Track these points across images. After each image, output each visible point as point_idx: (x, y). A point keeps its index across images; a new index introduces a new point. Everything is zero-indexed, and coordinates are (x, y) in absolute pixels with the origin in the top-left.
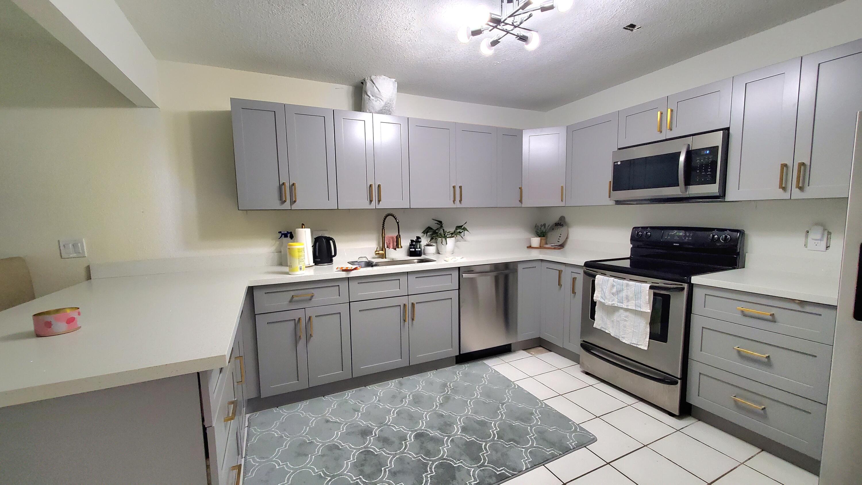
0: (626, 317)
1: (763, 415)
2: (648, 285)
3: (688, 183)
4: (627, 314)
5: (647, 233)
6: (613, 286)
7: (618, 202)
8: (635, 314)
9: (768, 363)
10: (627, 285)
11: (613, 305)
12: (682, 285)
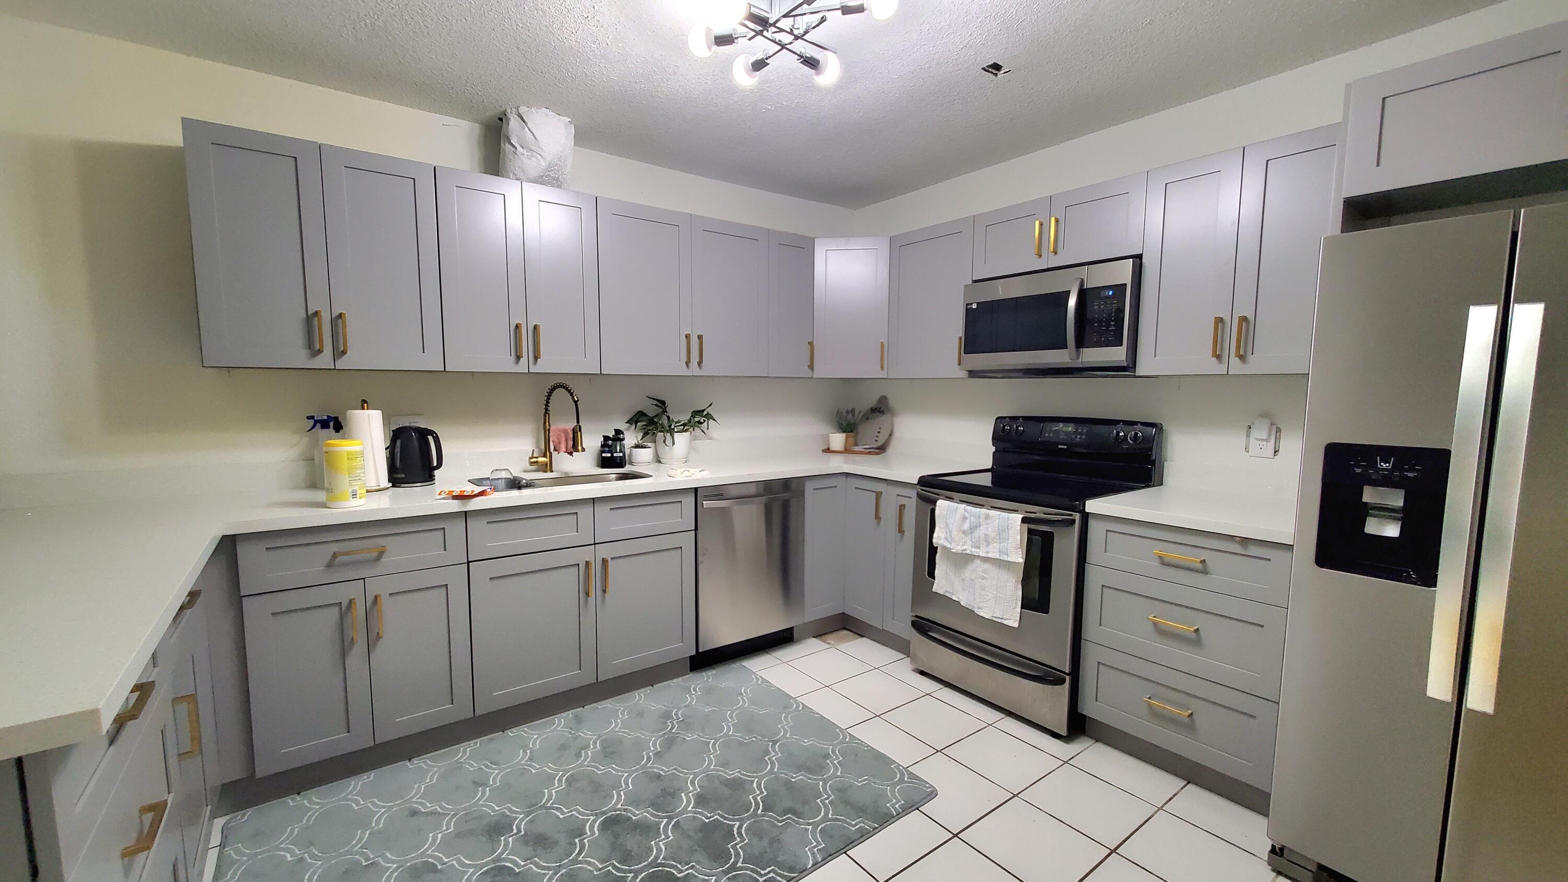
0: (985, 571)
1: (1189, 725)
2: (1019, 517)
3: (1080, 343)
4: (987, 566)
5: (1017, 427)
6: (965, 518)
7: (973, 374)
8: (1000, 568)
9: (1195, 640)
10: (987, 517)
11: (965, 552)
12: (1071, 515)
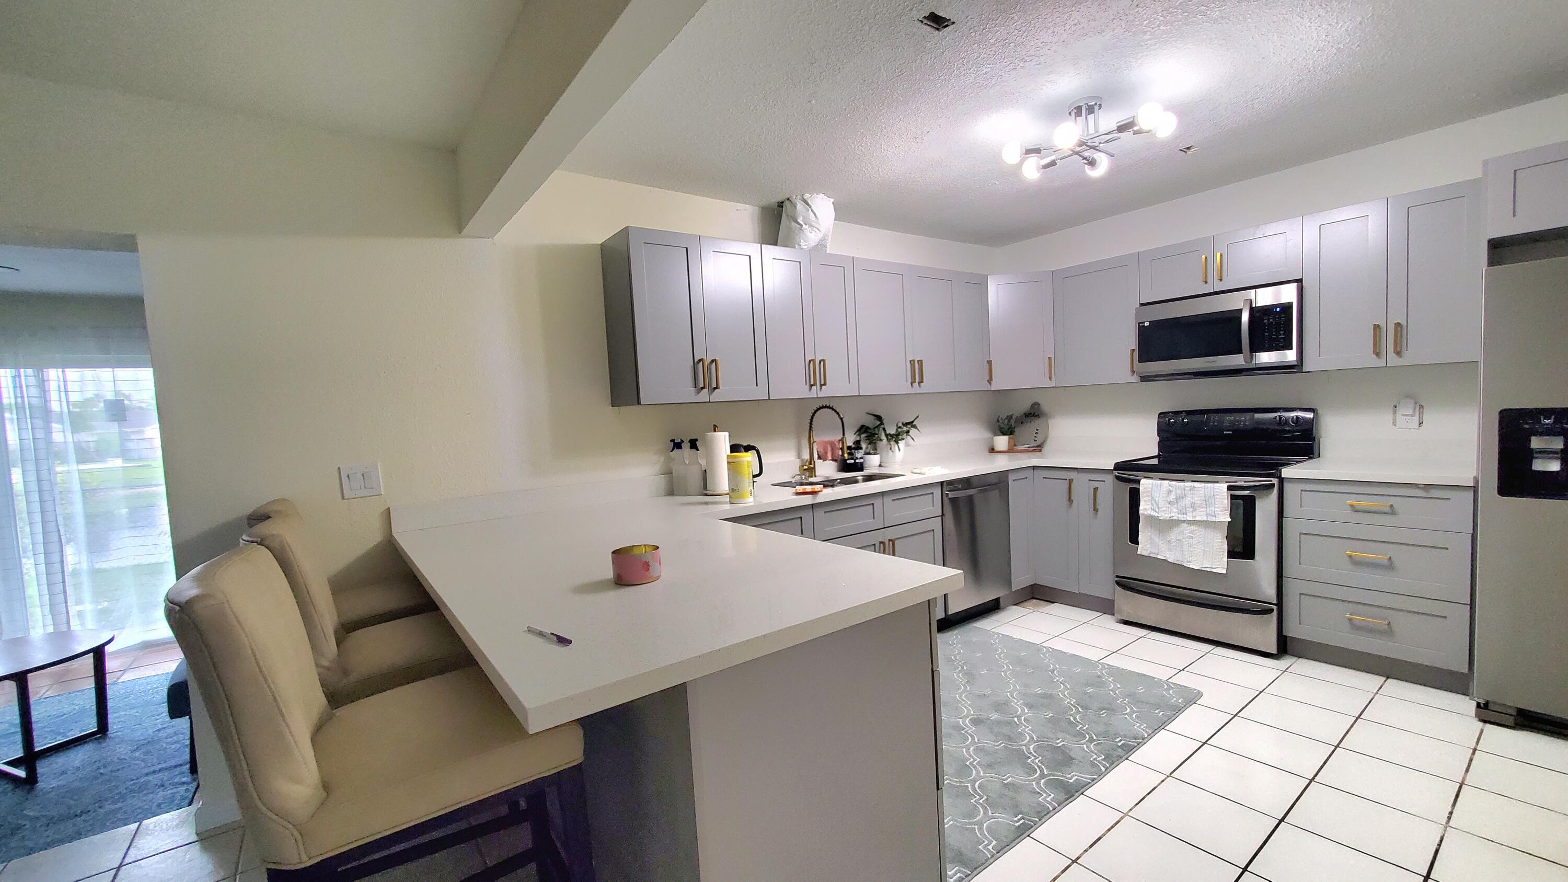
0: (1192, 532)
1: (1388, 632)
2: (1225, 486)
3: (1256, 347)
4: (1193, 528)
6: (1170, 492)
7: (1144, 379)
8: (1206, 528)
9: (1390, 566)
10: (1192, 489)
11: (1172, 518)
12: (1271, 481)
